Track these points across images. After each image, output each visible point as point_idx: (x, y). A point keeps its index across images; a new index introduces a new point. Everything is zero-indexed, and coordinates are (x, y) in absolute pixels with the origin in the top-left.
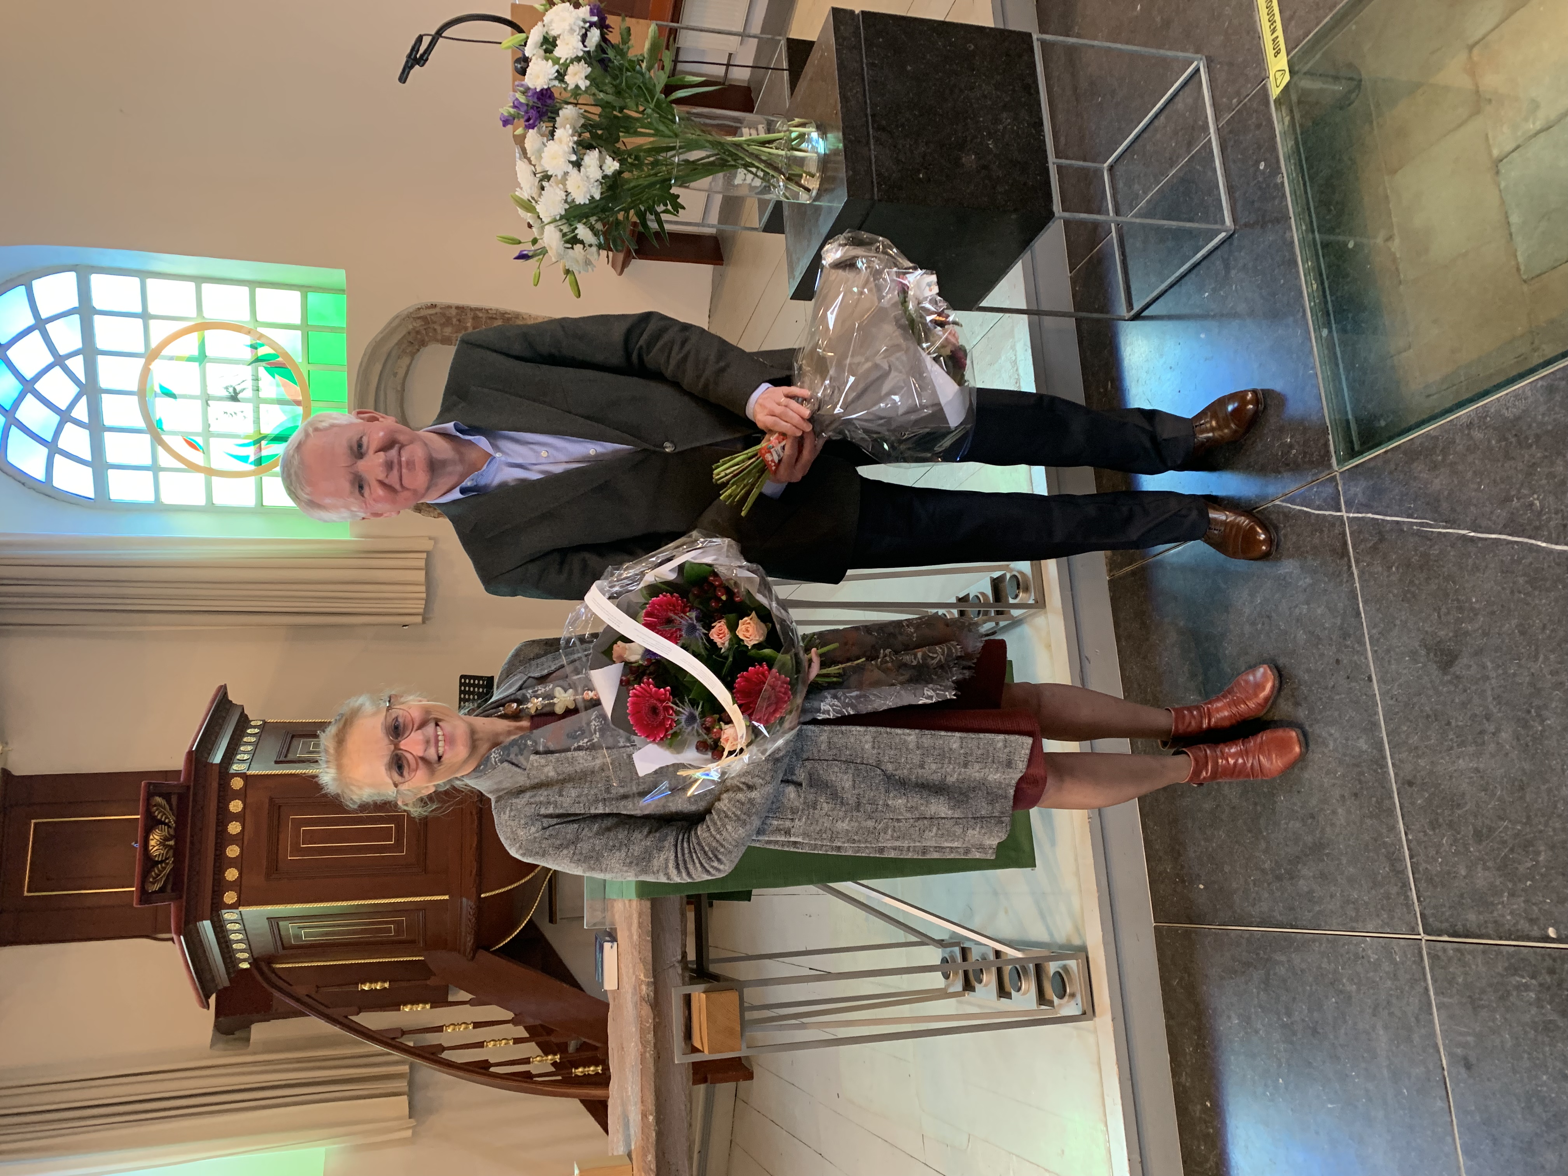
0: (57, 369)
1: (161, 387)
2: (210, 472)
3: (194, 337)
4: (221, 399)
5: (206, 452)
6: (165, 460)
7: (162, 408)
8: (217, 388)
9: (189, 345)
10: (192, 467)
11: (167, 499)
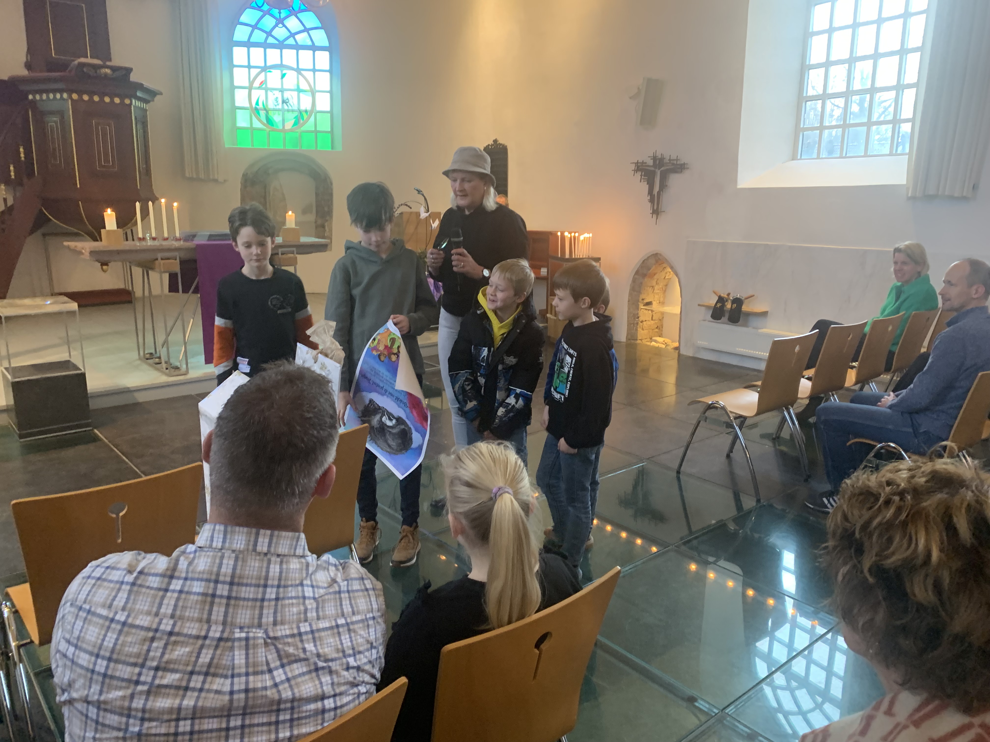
0: (289, 34)
1: (285, 74)
2: (250, 88)
3: (307, 88)
4: (283, 96)
5: (259, 88)
6: (254, 72)
7: (277, 73)
8: (287, 95)
9: (304, 85)
10: (251, 83)
11: (235, 70)
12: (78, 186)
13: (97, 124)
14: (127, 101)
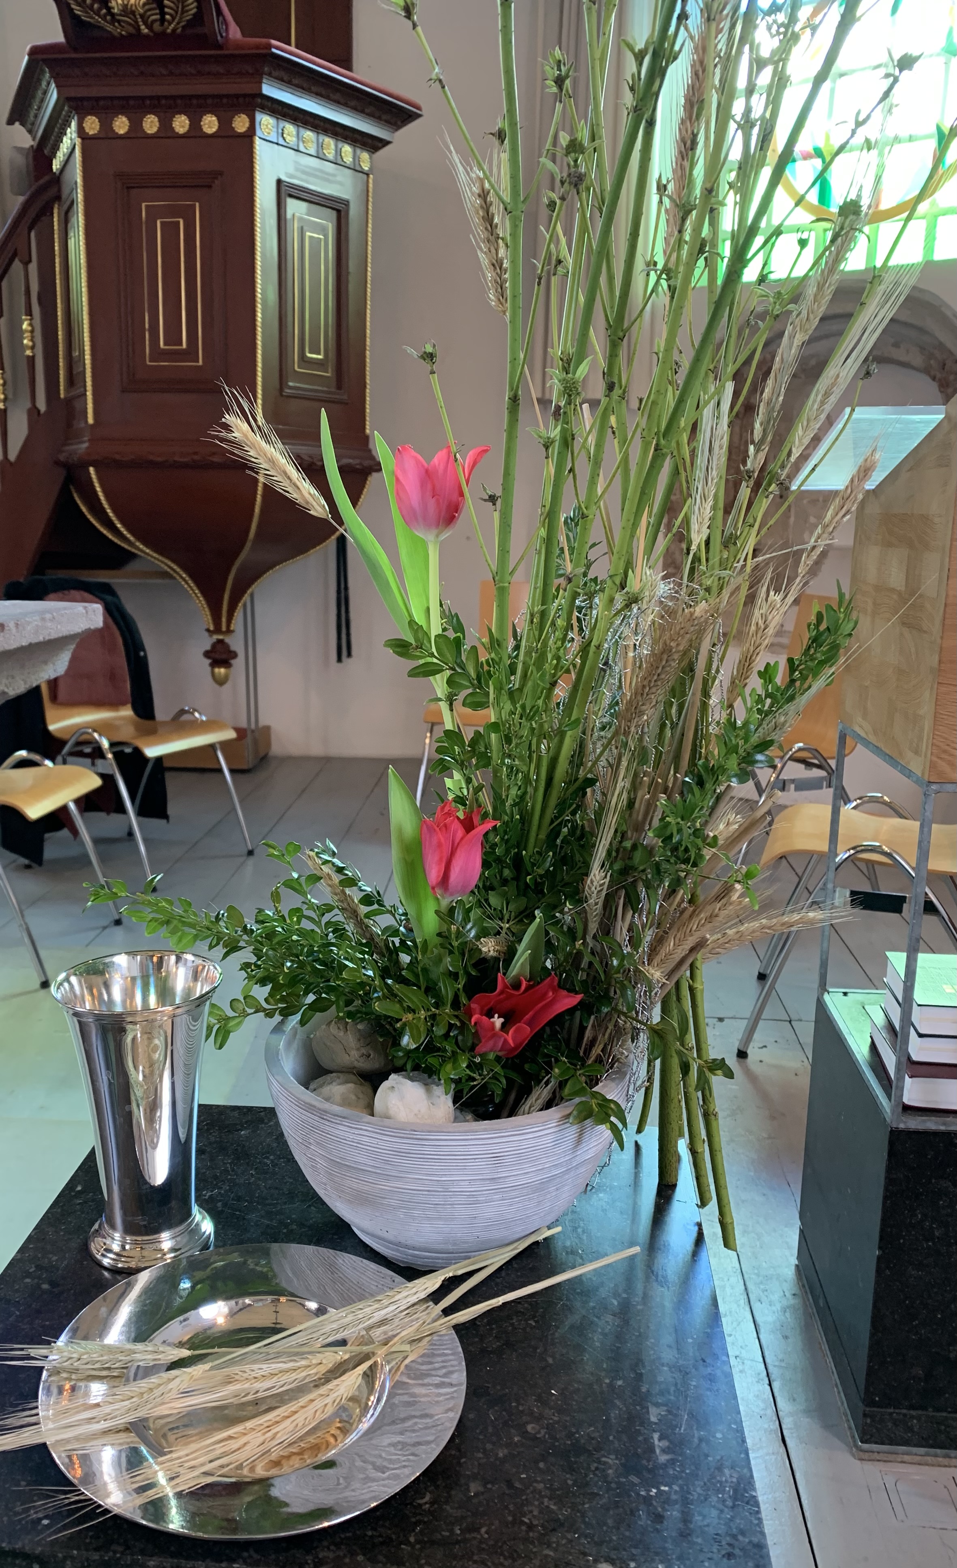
12: (91, 420)
13: (153, 214)
14: (240, 124)
